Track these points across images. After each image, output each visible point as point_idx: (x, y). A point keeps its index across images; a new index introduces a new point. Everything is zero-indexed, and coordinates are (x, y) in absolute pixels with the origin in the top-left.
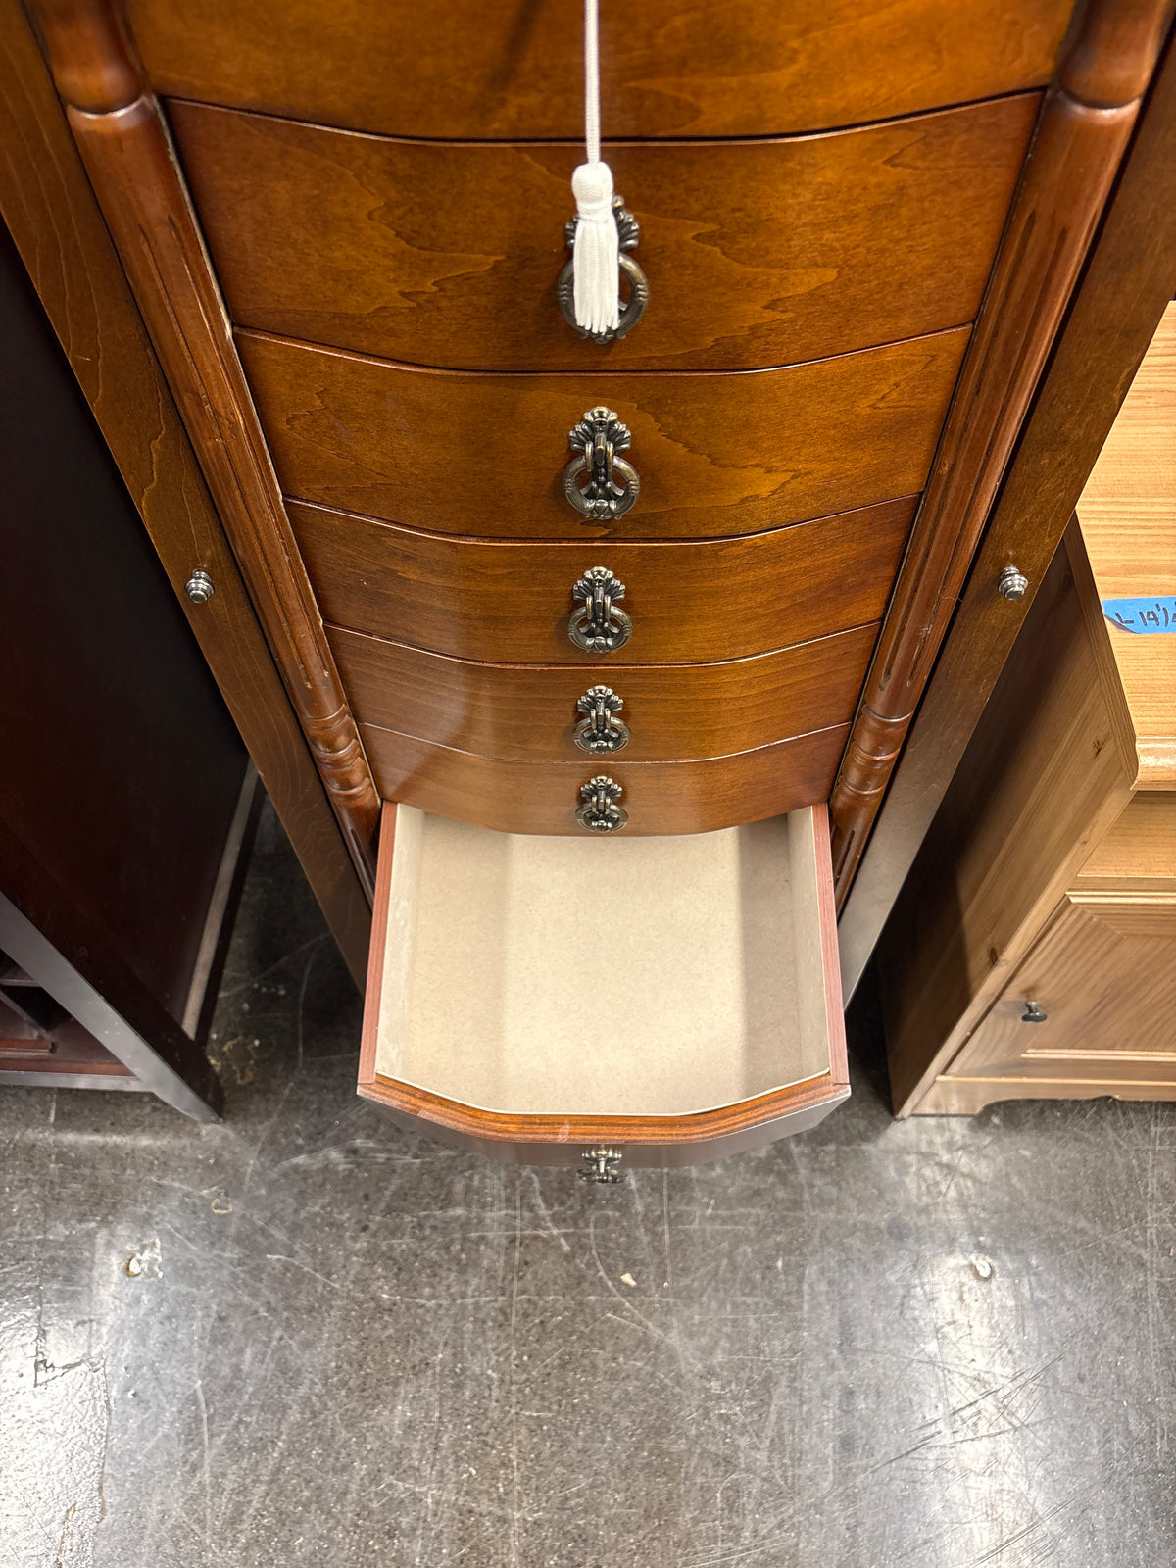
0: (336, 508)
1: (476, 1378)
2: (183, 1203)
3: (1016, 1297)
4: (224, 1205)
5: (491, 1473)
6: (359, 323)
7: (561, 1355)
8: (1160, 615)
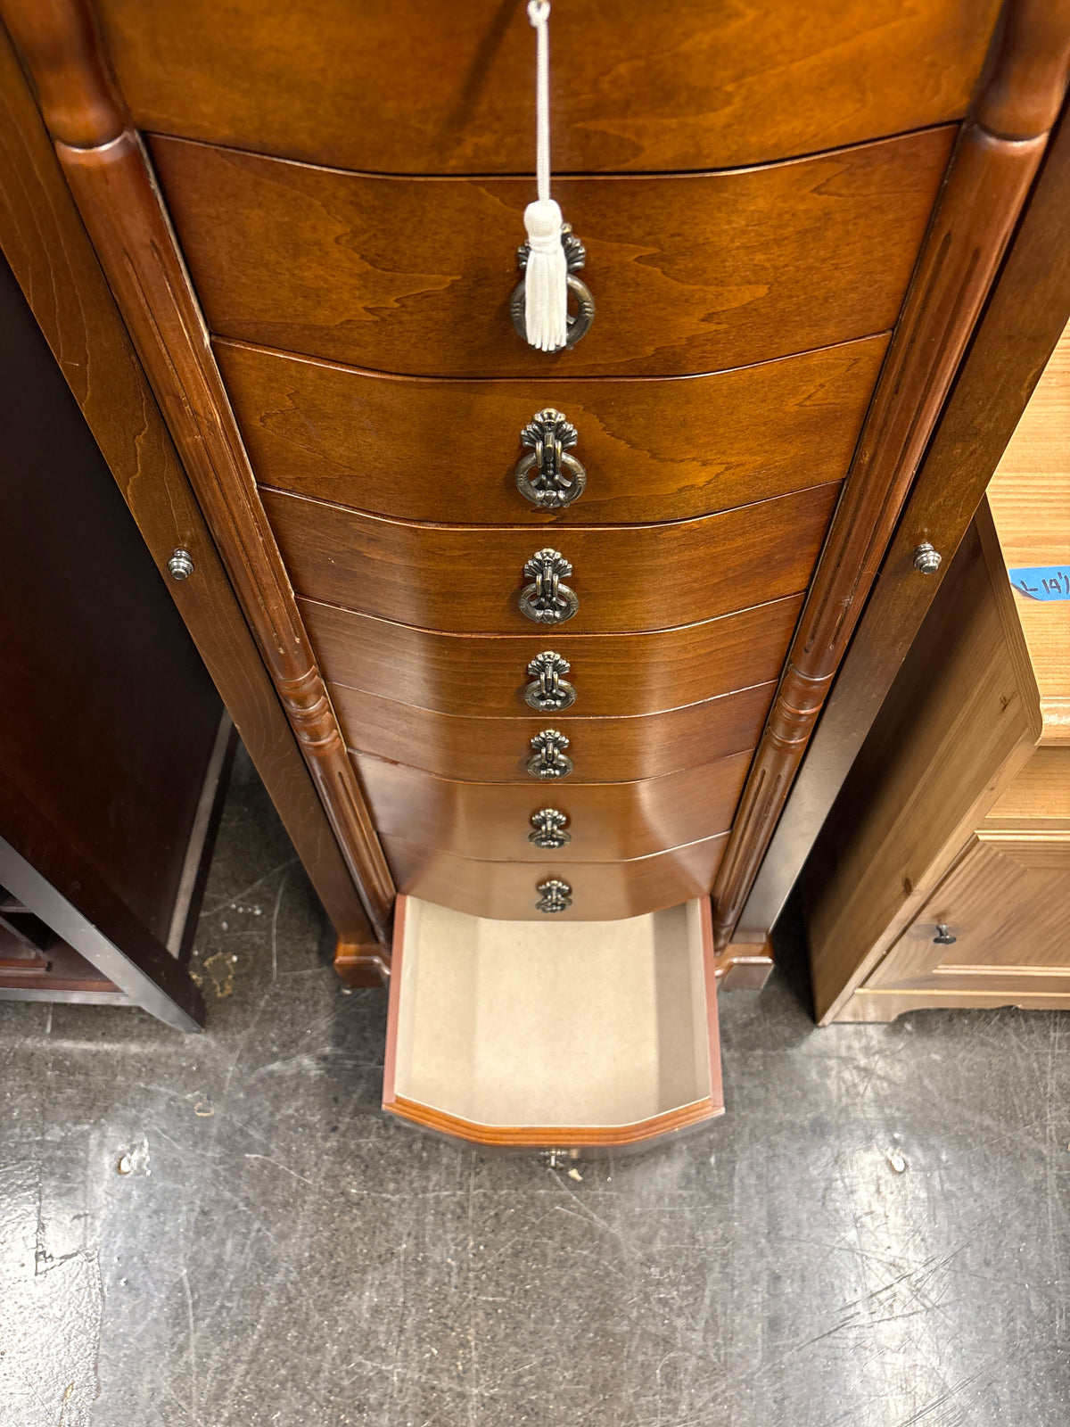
0: (306, 496)
1: (437, 1266)
2: (168, 1106)
3: (928, 1190)
4: (207, 1108)
5: (451, 1352)
6: (327, 334)
7: (515, 1244)
8: (1062, 583)
